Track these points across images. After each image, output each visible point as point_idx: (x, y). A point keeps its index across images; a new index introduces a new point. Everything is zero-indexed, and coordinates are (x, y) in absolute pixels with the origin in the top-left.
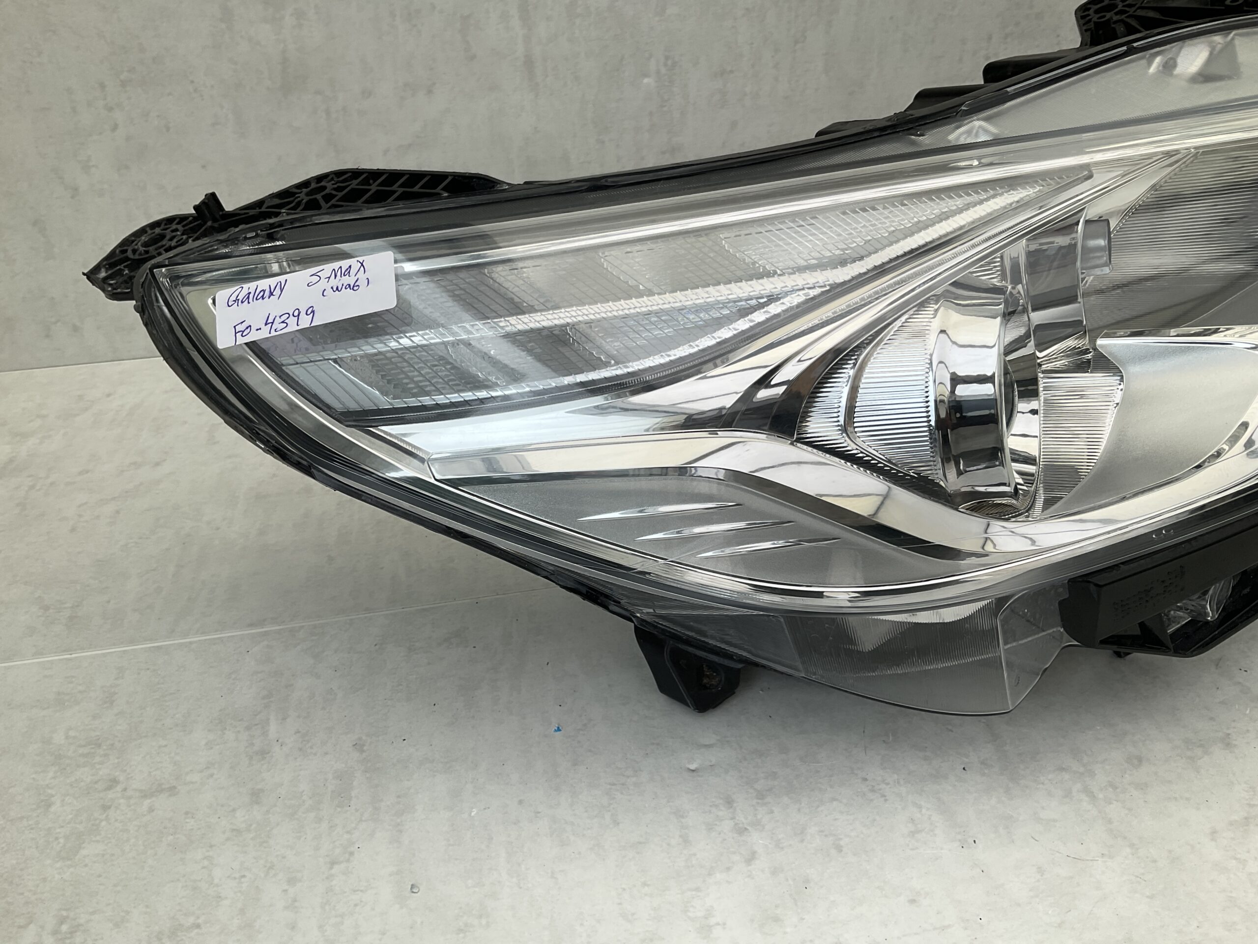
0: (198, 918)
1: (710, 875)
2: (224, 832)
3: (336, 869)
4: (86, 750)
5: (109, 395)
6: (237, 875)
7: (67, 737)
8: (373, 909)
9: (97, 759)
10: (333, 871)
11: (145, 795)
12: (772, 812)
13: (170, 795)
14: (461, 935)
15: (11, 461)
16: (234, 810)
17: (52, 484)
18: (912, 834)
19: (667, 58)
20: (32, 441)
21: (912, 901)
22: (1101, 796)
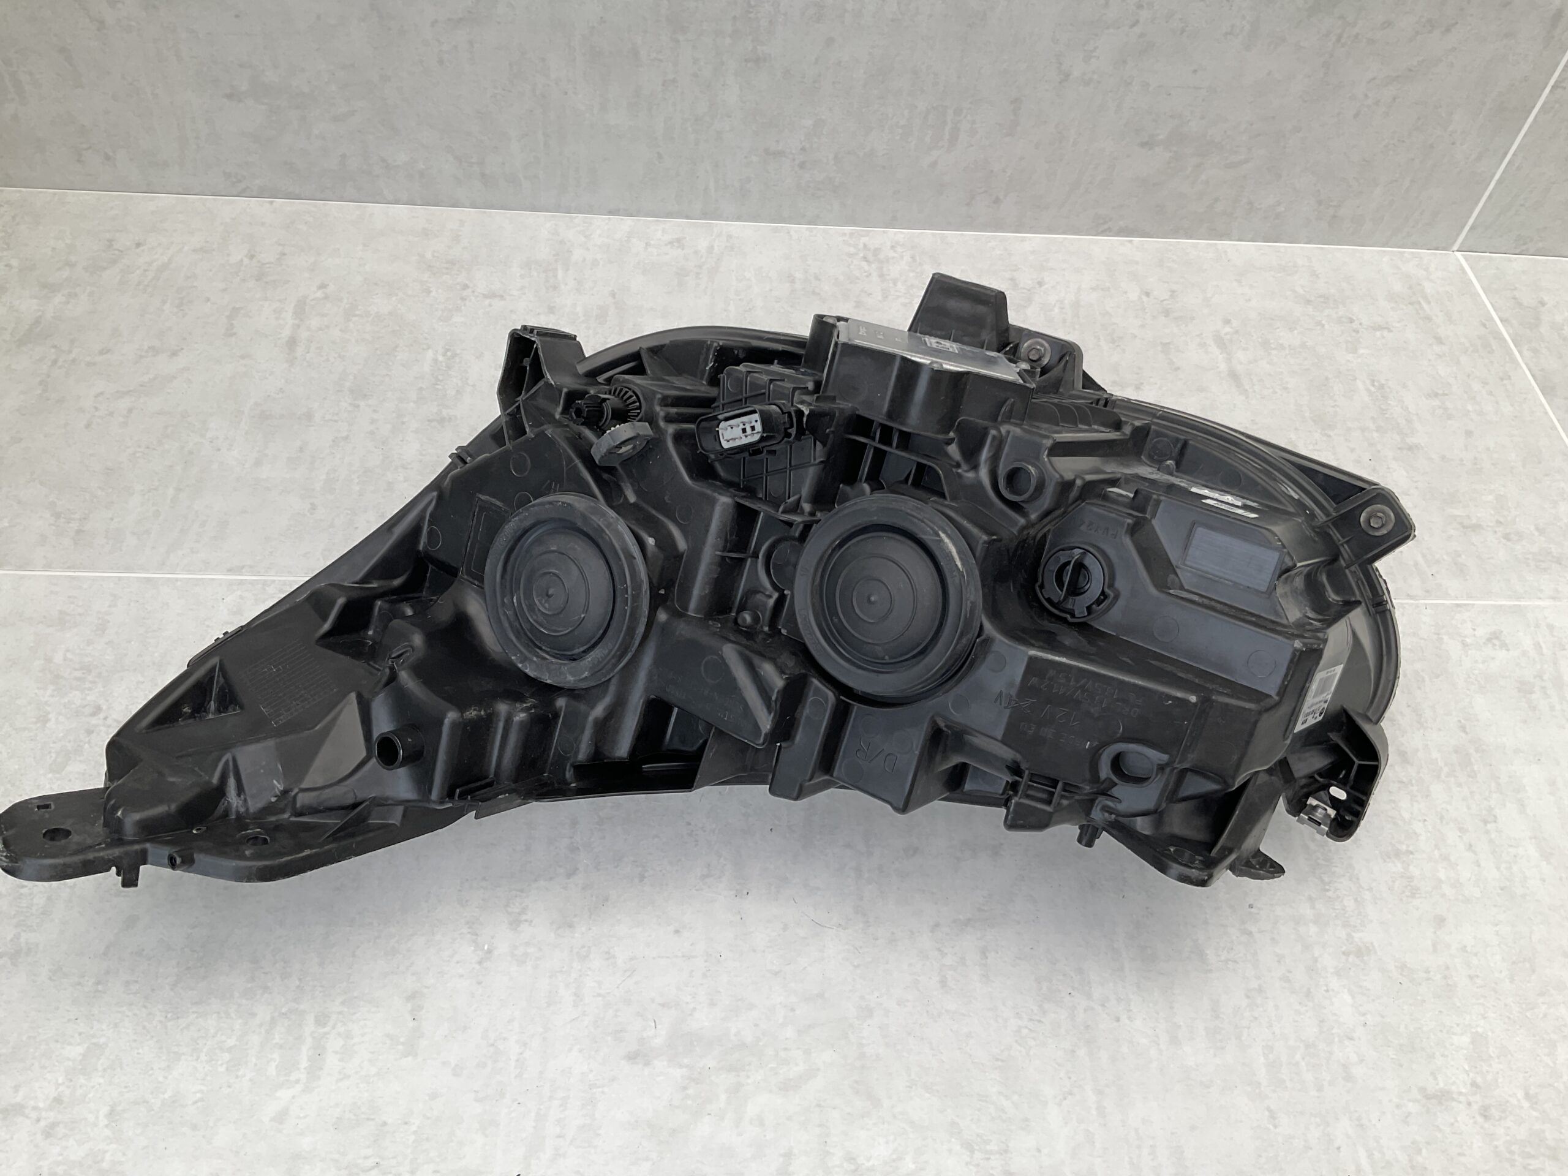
1: (536, 880)
4: (78, 674)
5: (138, 245)
7: (65, 659)
9: (87, 685)
12: (604, 838)
15: (37, 321)
17: (74, 361)
18: (704, 877)
20: (59, 298)
21: (677, 932)
22: (866, 876)
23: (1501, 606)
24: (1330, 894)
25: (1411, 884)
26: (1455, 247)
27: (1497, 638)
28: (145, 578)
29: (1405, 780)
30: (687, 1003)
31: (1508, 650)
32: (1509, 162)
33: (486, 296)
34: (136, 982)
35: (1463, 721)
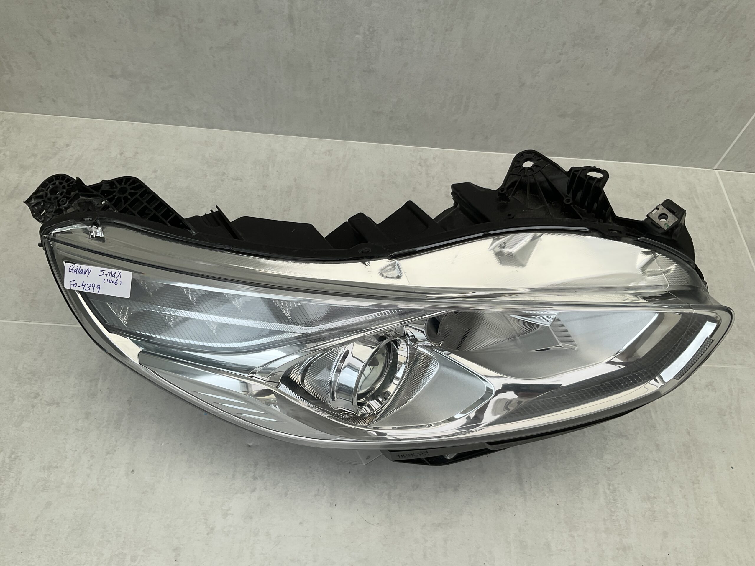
0: (58, 464)
1: (236, 494)
2: (73, 429)
3: (108, 456)
4: (29, 376)
5: (68, 145)
6: (74, 449)
7: (23, 368)
8: (117, 476)
9: (33, 382)
10: (107, 457)
11: (48, 404)
12: (270, 473)
13: (57, 407)
14: (143, 495)
16: (78, 420)
18: (316, 495)
20: (28, 173)
21: (301, 523)
22: (393, 499)
23: (715, 368)
24: (614, 518)
25: (654, 514)
26: (715, 167)
27: (711, 385)
28: (62, 326)
29: (657, 459)
30: (303, 560)
31: (716, 392)
32: (745, 131)
33: (233, 179)
34: (50, 535)
35: (689, 429)
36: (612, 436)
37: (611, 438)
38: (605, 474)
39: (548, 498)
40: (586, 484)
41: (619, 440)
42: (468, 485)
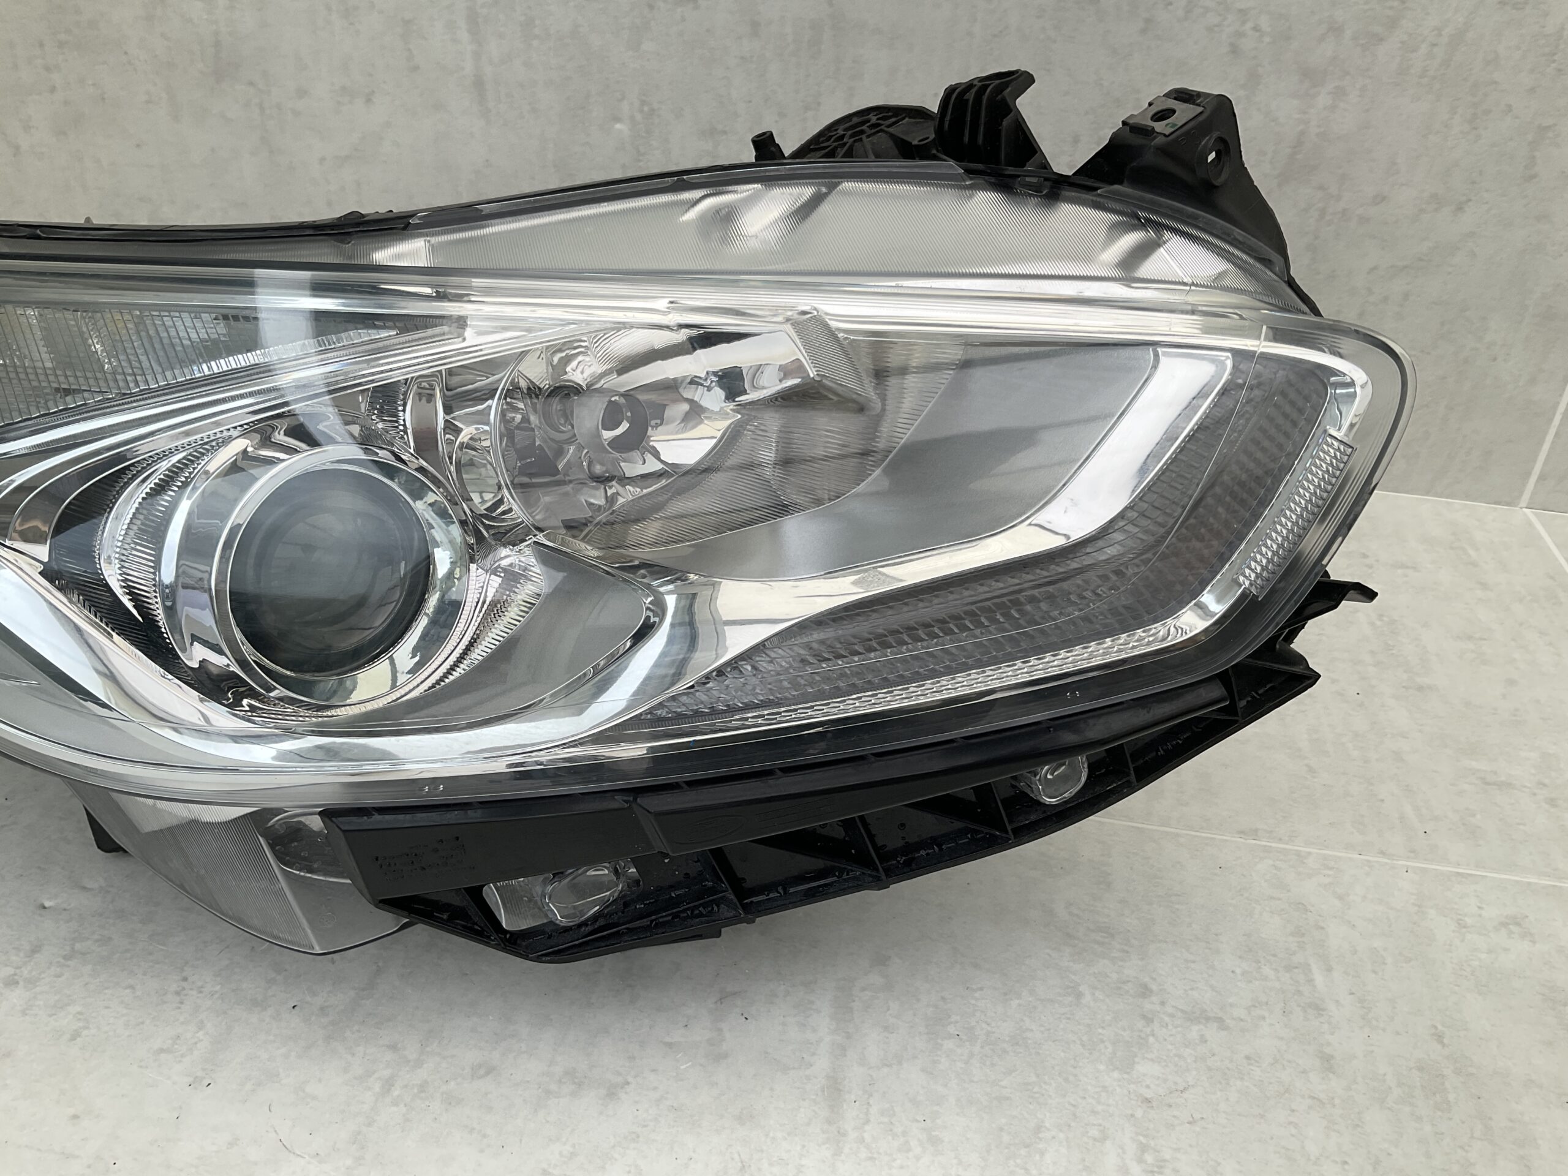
12: (60, 976)
18: (160, 1051)
19: (643, 103)
21: (75, 1117)
22: (396, 1093)
23: (1529, 884)
26: (1523, 503)
27: (1518, 924)
29: (1322, 1096)
31: (1534, 942)
35: (1440, 1027)
36: (1172, 1016)
37: (1167, 1019)
38: (1132, 1115)
39: (918, 1158)
40: (1062, 1136)
41: (1195, 1031)
42: (655, 1089)
